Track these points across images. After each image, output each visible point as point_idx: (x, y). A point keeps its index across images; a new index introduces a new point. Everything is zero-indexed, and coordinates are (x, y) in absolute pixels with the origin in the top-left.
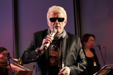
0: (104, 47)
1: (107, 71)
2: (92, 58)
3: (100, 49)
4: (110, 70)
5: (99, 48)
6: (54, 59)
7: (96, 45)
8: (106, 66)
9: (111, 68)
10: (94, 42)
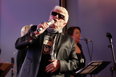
0: (91, 41)
1: (93, 67)
2: (80, 54)
3: (87, 43)
4: (97, 67)
5: (85, 41)
6: (48, 48)
7: (83, 38)
8: (93, 62)
9: (98, 64)
10: (80, 35)
